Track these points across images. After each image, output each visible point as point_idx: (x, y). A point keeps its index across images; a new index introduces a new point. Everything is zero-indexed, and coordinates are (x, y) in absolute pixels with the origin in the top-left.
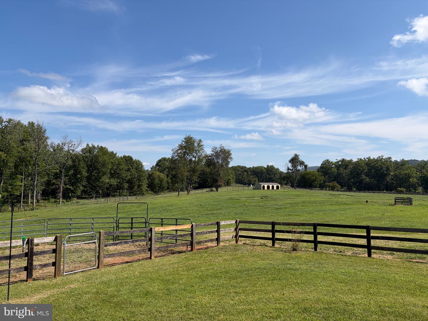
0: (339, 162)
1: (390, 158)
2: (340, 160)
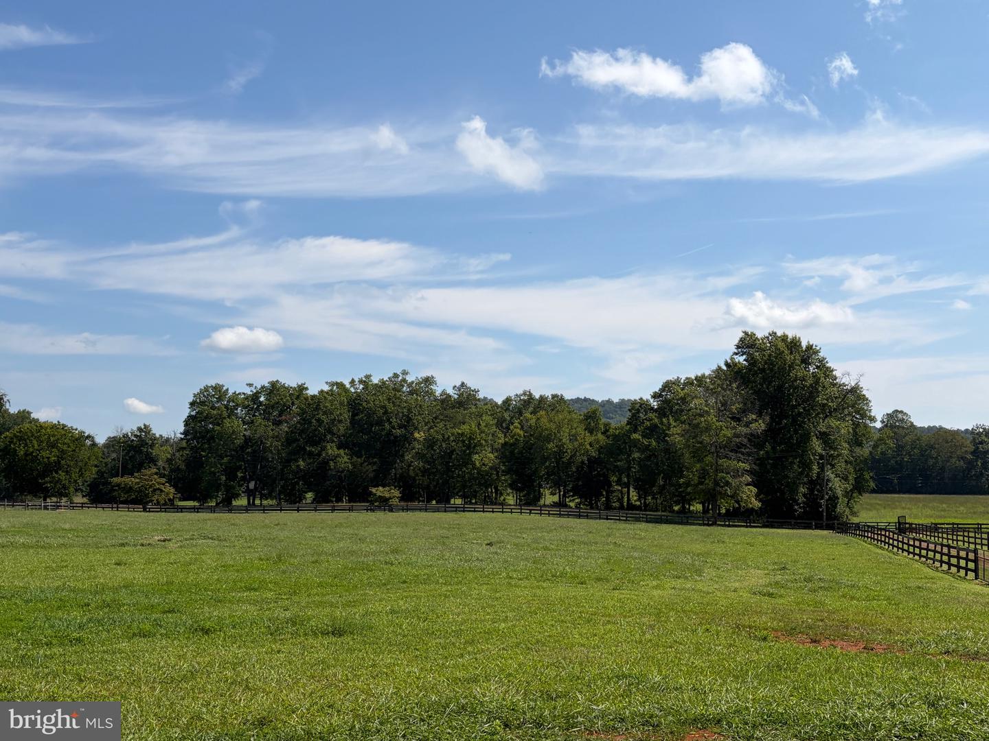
0: (258, 392)
2: (263, 387)
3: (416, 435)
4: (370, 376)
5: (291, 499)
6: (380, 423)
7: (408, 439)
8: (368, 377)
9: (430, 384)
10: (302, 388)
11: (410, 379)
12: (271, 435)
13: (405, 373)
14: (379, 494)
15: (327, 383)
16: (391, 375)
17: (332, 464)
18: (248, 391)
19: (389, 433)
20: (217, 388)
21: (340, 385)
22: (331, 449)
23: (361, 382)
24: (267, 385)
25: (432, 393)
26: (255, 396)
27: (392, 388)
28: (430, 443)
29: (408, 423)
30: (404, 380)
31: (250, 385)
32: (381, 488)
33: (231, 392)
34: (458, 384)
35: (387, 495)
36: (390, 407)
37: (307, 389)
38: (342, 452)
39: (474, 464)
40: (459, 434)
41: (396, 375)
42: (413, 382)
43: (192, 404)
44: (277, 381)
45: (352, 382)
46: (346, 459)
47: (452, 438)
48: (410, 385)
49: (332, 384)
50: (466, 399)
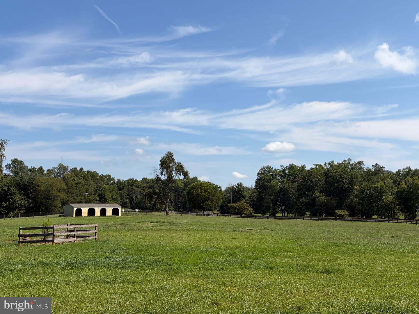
0: (285, 169)
1: (360, 163)
2: (287, 167)
3: (355, 187)
4: (333, 161)
5: (300, 214)
6: (338, 182)
7: (351, 189)
8: (332, 162)
9: (361, 164)
10: (303, 167)
11: (351, 162)
12: (291, 187)
13: (349, 160)
14: (339, 213)
15: (314, 165)
16: (343, 161)
17: (317, 199)
18: (281, 168)
19: (343, 187)
20: (268, 167)
21: (320, 166)
22: (317, 193)
23: (329, 164)
24: (288, 166)
25: (362, 168)
26: (284, 171)
27: (344, 166)
28: (362, 191)
29: (351, 181)
30: (349, 163)
31: (281, 166)
32: (340, 211)
33: (274, 169)
34: (374, 164)
35: (343, 214)
36: (343, 175)
37: (305, 167)
38: (321, 194)
39: (383, 201)
40: (375, 187)
41: (345, 161)
42: (353, 164)
43: (258, 174)
44: (293, 164)
45: (325, 164)
46: (323, 197)
47: (372, 189)
48: (352, 165)
49: (316, 165)
50: (378, 171)
